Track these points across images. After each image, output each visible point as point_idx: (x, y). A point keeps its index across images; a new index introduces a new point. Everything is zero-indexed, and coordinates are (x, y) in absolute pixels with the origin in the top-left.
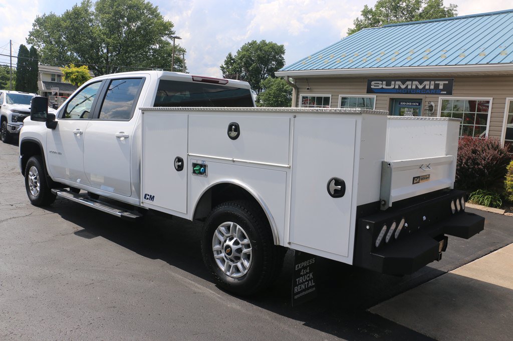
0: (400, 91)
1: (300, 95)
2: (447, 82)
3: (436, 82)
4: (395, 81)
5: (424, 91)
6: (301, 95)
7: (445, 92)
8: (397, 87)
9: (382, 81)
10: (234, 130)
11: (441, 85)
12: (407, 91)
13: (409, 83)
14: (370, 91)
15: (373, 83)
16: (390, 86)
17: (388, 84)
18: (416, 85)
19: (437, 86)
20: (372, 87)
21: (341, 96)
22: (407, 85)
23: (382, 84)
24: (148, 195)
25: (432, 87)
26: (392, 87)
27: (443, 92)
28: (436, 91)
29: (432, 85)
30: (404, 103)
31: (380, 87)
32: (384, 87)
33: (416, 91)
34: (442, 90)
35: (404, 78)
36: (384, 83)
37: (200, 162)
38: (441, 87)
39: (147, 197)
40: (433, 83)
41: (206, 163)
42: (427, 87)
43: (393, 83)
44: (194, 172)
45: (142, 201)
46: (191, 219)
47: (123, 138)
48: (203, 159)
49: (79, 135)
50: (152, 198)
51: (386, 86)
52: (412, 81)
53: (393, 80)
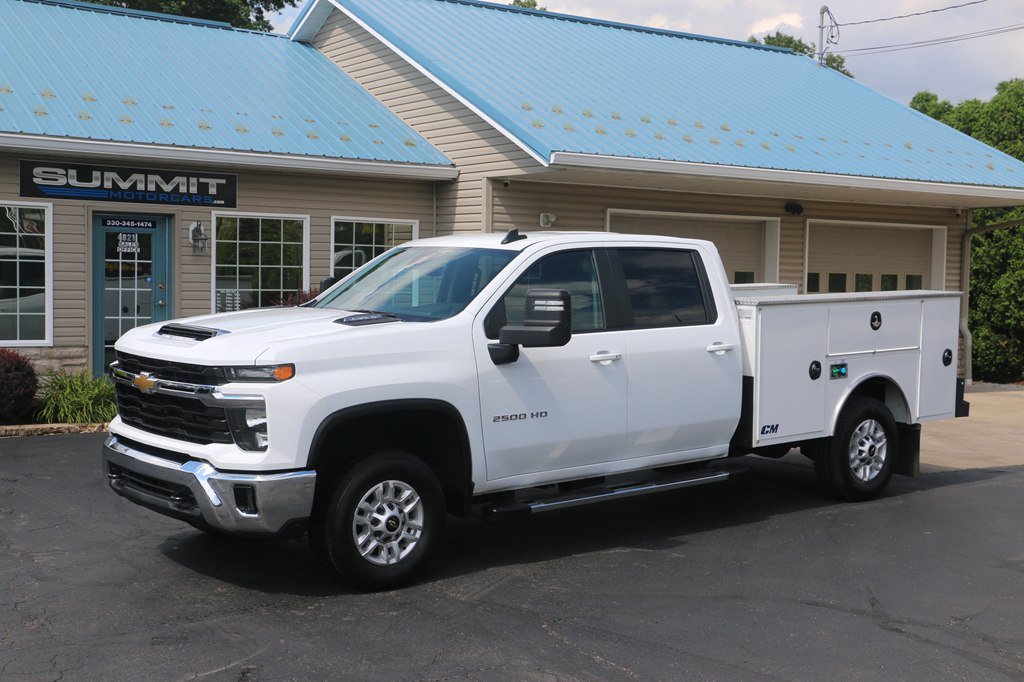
0: (116, 194)
2: (224, 181)
3: (201, 180)
4: (102, 170)
5: (176, 198)
7: (223, 202)
8: (108, 185)
9: (66, 168)
10: (876, 318)
11: (213, 186)
12: (133, 195)
13: (138, 177)
14: (29, 189)
15: (37, 171)
16: (90, 181)
17: (84, 176)
18: (156, 183)
19: (203, 188)
20: (35, 180)
22: (135, 183)
23: (66, 175)
24: (768, 427)
25: (194, 190)
26: (96, 183)
27: (218, 202)
28: (202, 199)
29: (193, 185)
30: (114, 223)
31: (62, 181)
32: (74, 182)
33: (158, 196)
34: (214, 197)
35: (126, 167)
36: (73, 172)
37: (839, 362)
38: (213, 191)
39: (767, 429)
40: (193, 180)
41: (846, 362)
42: (183, 189)
43: (96, 174)
44: (833, 376)
45: (758, 439)
46: (832, 434)
47: (724, 352)
48: (843, 358)
49: (609, 362)
50: (774, 429)
51: (78, 180)
52: (146, 173)
53: (97, 169)
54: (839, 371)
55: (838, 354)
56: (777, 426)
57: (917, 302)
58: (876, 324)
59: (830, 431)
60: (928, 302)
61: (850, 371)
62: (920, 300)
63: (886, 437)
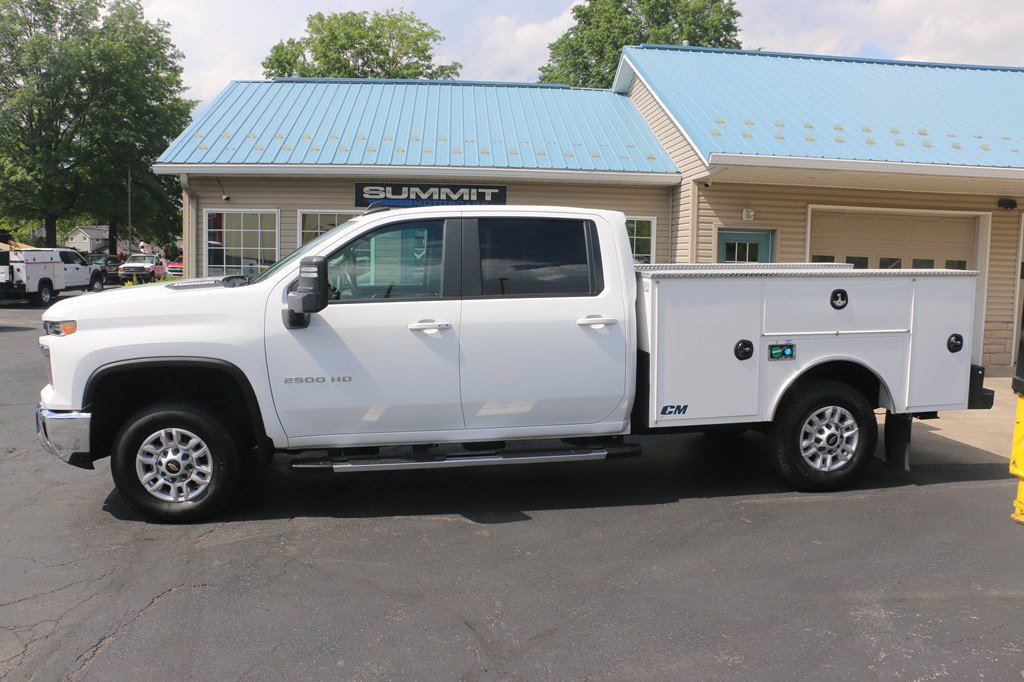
1: (204, 210)
2: (497, 191)
3: (480, 190)
4: (409, 186)
6: (206, 212)
8: (413, 196)
9: (385, 186)
10: (839, 298)
11: (488, 194)
13: (433, 190)
14: (361, 202)
15: (366, 189)
16: (401, 194)
17: (397, 190)
19: (481, 196)
20: (365, 196)
21: (300, 212)
23: (385, 191)
24: (672, 407)
26: (404, 196)
29: (474, 194)
31: (382, 196)
32: (390, 196)
35: (426, 183)
36: (389, 189)
37: (782, 343)
39: (669, 410)
40: (474, 191)
41: (793, 343)
43: (405, 189)
44: (772, 356)
45: (655, 419)
46: (769, 420)
47: (602, 326)
48: (789, 338)
49: (434, 331)
50: (681, 410)
51: (393, 194)
52: (440, 187)
53: (406, 186)
54: (782, 351)
55: (780, 335)
56: (685, 407)
57: (907, 281)
58: (839, 302)
59: (768, 416)
60: (920, 280)
61: (798, 352)
62: (912, 278)
63: (859, 426)
